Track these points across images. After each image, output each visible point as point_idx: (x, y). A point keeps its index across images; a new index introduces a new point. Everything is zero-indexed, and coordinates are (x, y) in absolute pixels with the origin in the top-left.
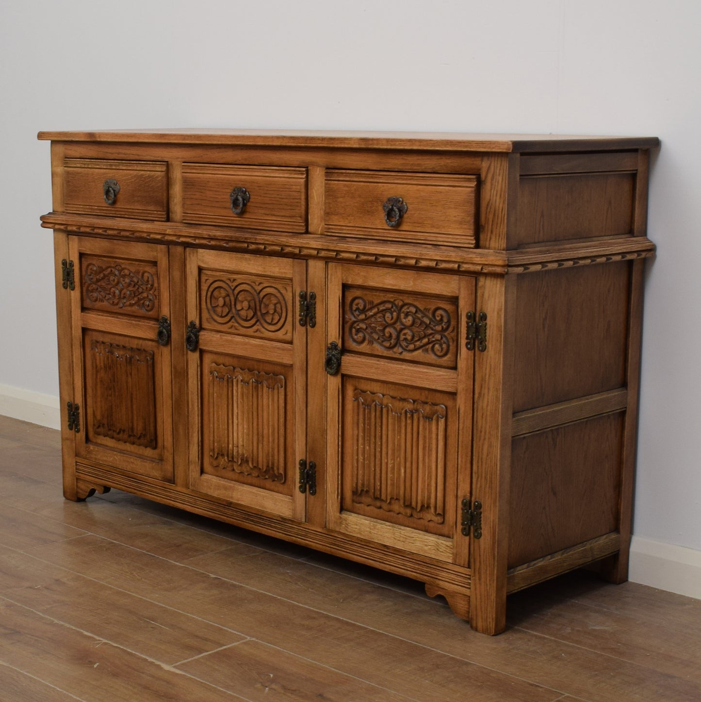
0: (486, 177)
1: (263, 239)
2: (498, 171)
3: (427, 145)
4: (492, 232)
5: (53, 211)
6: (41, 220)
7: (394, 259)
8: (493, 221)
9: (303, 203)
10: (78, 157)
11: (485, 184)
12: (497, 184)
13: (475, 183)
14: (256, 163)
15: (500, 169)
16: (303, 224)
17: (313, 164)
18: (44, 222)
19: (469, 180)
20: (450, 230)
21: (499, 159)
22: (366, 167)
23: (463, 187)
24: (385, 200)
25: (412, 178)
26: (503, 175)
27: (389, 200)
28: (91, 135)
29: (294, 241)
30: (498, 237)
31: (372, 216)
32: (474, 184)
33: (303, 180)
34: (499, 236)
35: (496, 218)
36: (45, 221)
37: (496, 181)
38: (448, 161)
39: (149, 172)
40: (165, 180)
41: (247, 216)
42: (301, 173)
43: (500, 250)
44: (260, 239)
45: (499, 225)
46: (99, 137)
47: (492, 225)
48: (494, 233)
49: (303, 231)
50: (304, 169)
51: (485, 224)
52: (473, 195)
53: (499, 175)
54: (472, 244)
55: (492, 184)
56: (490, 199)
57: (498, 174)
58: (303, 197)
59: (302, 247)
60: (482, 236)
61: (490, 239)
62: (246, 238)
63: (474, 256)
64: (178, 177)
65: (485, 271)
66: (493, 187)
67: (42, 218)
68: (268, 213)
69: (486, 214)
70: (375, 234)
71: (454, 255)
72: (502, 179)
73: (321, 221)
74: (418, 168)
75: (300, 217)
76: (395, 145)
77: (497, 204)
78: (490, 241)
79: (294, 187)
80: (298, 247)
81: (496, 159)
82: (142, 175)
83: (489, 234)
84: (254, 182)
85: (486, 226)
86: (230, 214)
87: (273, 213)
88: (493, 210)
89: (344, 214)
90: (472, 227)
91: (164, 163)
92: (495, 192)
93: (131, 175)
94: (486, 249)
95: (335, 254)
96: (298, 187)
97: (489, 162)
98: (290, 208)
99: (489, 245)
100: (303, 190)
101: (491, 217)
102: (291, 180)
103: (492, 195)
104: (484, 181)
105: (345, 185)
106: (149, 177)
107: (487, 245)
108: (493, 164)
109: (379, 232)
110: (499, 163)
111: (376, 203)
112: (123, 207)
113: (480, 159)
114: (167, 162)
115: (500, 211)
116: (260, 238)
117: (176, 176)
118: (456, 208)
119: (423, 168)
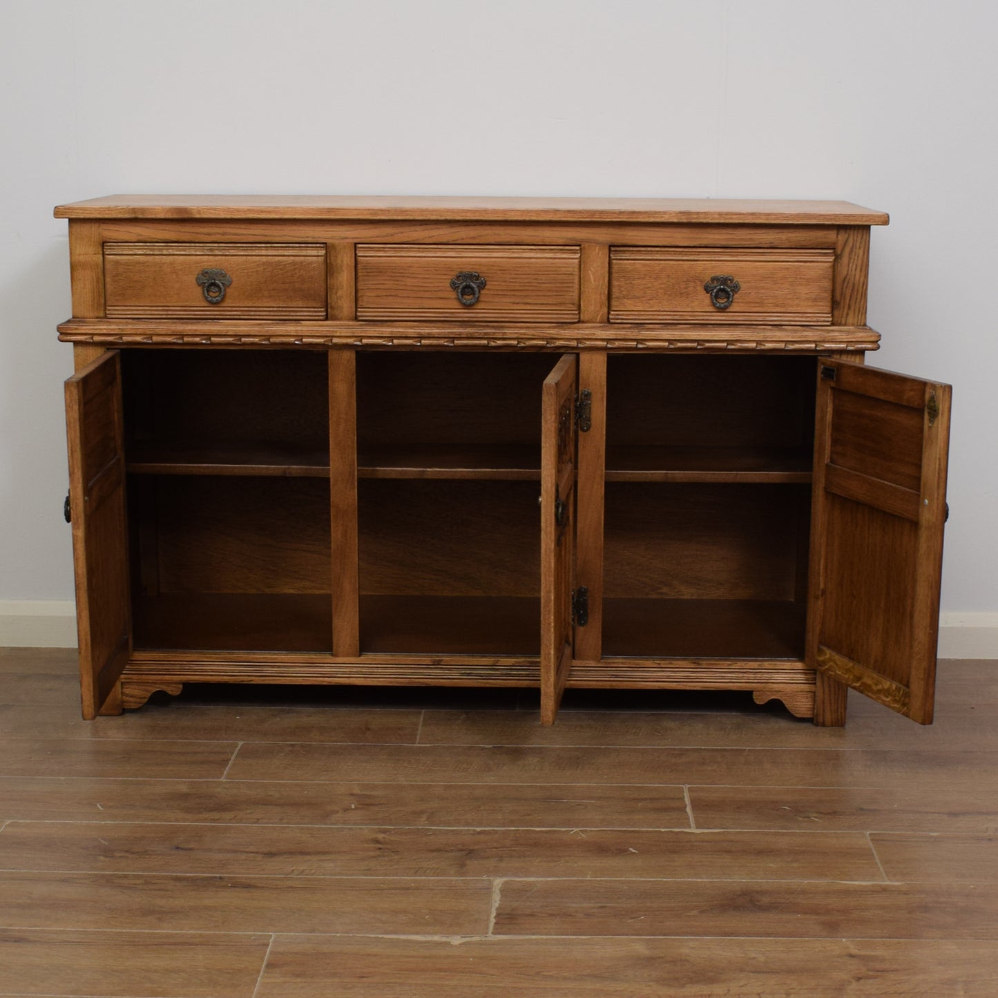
0: (843, 250)
1: (516, 333)
2: (858, 244)
3: (777, 219)
4: (849, 307)
5: (73, 318)
6: (58, 331)
7: (725, 344)
8: (851, 296)
9: (576, 286)
10: (135, 240)
11: (841, 258)
12: (856, 258)
13: (833, 258)
14: (492, 242)
15: (861, 243)
16: (577, 312)
17: (588, 241)
18: (61, 334)
19: (826, 254)
20: (798, 308)
21: (860, 231)
22: (673, 244)
23: (818, 262)
24: (708, 279)
25: (746, 254)
26: (865, 248)
27: (713, 279)
28: (179, 210)
29: (567, 333)
30: (857, 314)
31: (687, 298)
32: (831, 259)
33: (577, 261)
34: (859, 311)
35: (855, 293)
36: (64, 333)
37: (855, 255)
38: (790, 235)
39: (292, 258)
40: (323, 267)
41: (480, 305)
42: (574, 252)
43: (860, 325)
44: (511, 333)
45: (858, 300)
46: (200, 214)
47: (850, 300)
48: (852, 308)
49: (577, 320)
50: (578, 248)
51: (841, 300)
52: (831, 270)
53: (860, 248)
54: (828, 321)
55: (850, 258)
56: (847, 274)
57: (858, 247)
58: (576, 281)
59: (579, 339)
60: (836, 313)
61: (847, 314)
62: (486, 334)
63: (837, 334)
64: (345, 262)
65: (850, 348)
66: (852, 261)
67: (59, 329)
68: (517, 301)
69: (842, 289)
70: (690, 318)
71: (810, 335)
72: (864, 252)
73: (601, 307)
74: (749, 243)
75: (573, 304)
76: (731, 219)
77: (857, 277)
78: (847, 317)
79: (563, 269)
80: (576, 339)
81: (856, 232)
82: (280, 262)
83: (846, 311)
84: (493, 266)
85: (842, 302)
86: (451, 306)
87: (529, 301)
88: (851, 285)
89: (643, 297)
90: (829, 304)
91: (322, 245)
92: (854, 267)
93: (254, 262)
94: (842, 326)
95: (635, 343)
96: (570, 269)
97: (846, 236)
98: (555, 294)
99: (846, 321)
100: (576, 273)
101: (848, 292)
102: (557, 260)
103: (850, 269)
104: (841, 255)
105: (644, 265)
106: (294, 263)
107: (843, 322)
108: (852, 236)
109: (695, 316)
110: (860, 236)
111: (692, 284)
112: (238, 305)
113: (835, 232)
114: (326, 243)
115: (861, 285)
116: (509, 332)
117: (342, 261)
118: (809, 285)
119: (757, 242)
